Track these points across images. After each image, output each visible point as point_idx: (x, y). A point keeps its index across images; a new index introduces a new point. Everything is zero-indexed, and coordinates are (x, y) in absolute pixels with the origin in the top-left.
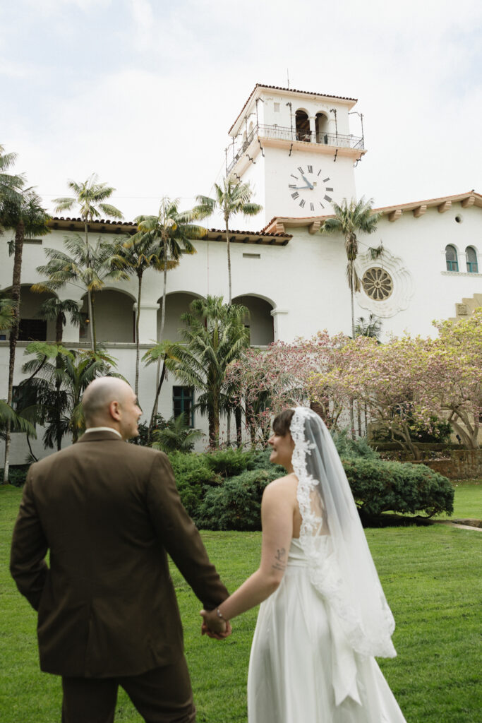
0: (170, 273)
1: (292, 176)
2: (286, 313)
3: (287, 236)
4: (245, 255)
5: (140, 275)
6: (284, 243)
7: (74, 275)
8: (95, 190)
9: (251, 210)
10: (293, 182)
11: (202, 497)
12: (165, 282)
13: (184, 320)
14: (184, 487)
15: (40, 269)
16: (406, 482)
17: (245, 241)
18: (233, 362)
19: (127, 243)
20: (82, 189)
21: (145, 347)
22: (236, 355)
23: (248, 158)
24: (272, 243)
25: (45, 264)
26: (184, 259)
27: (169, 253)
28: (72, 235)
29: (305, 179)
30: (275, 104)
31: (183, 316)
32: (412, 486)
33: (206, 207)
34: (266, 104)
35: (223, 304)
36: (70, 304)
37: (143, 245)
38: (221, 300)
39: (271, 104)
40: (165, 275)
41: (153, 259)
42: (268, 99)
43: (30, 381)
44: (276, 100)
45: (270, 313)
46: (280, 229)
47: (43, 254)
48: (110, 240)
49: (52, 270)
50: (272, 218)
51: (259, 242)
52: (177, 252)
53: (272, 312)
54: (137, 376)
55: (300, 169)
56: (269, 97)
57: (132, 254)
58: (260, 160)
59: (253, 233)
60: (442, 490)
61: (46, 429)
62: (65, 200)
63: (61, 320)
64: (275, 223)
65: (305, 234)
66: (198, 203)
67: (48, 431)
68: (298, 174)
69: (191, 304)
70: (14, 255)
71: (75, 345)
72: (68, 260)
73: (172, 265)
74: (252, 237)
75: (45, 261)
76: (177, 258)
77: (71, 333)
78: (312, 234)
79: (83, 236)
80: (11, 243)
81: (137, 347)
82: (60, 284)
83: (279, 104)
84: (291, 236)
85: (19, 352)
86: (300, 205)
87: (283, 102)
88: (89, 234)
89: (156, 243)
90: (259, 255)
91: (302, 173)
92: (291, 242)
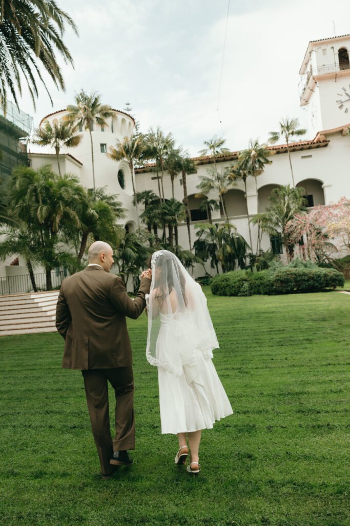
0: (258, 177)
1: (338, 94)
2: (330, 186)
3: (326, 141)
4: (303, 157)
5: (245, 181)
6: (326, 146)
7: (213, 187)
8: (217, 142)
9: (300, 133)
10: (339, 98)
11: (243, 285)
12: (256, 183)
13: (270, 200)
14: (236, 282)
15: (197, 187)
16: (319, 276)
17: (302, 149)
18: (290, 221)
19: (235, 165)
20: (210, 143)
21: (252, 216)
22: (292, 218)
23: (309, 90)
24: (318, 147)
25: (199, 184)
26: (266, 167)
27: (257, 166)
28: (209, 167)
29: (347, 94)
30: (323, 50)
31: (269, 198)
32: (321, 277)
33: (275, 138)
34: (317, 52)
35: (291, 187)
36: (213, 202)
37: (244, 165)
38: (289, 186)
39: (320, 51)
40: (256, 179)
41: (249, 172)
42: (318, 49)
43: (198, 240)
44: (323, 47)
45: (321, 187)
46: (322, 138)
47: (197, 179)
48: (227, 164)
49: (203, 186)
50: (317, 133)
51: (310, 148)
52: (261, 165)
53: (323, 186)
54: (250, 231)
55: (343, 89)
56: (318, 47)
57: (239, 170)
58: (317, 90)
59: (305, 144)
60: (336, 278)
61: (211, 260)
62: (204, 150)
63: (210, 209)
64: (319, 135)
65: (340, 137)
66: (271, 136)
67: (211, 261)
68: (343, 92)
69: (272, 192)
70: (183, 185)
71: (219, 220)
72: (209, 180)
73: (260, 173)
74: (305, 147)
75: (199, 182)
76: (262, 168)
77: (216, 215)
78: (344, 136)
79: (214, 165)
80: (181, 180)
81: (248, 217)
82: (207, 192)
83: (325, 50)
84: (329, 141)
85: (192, 227)
86: (345, 112)
87: (328, 47)
88: (217, 164)
89: (250, 162)
90: (311, 156)
91: (345, 90)
92: (330, 144)
